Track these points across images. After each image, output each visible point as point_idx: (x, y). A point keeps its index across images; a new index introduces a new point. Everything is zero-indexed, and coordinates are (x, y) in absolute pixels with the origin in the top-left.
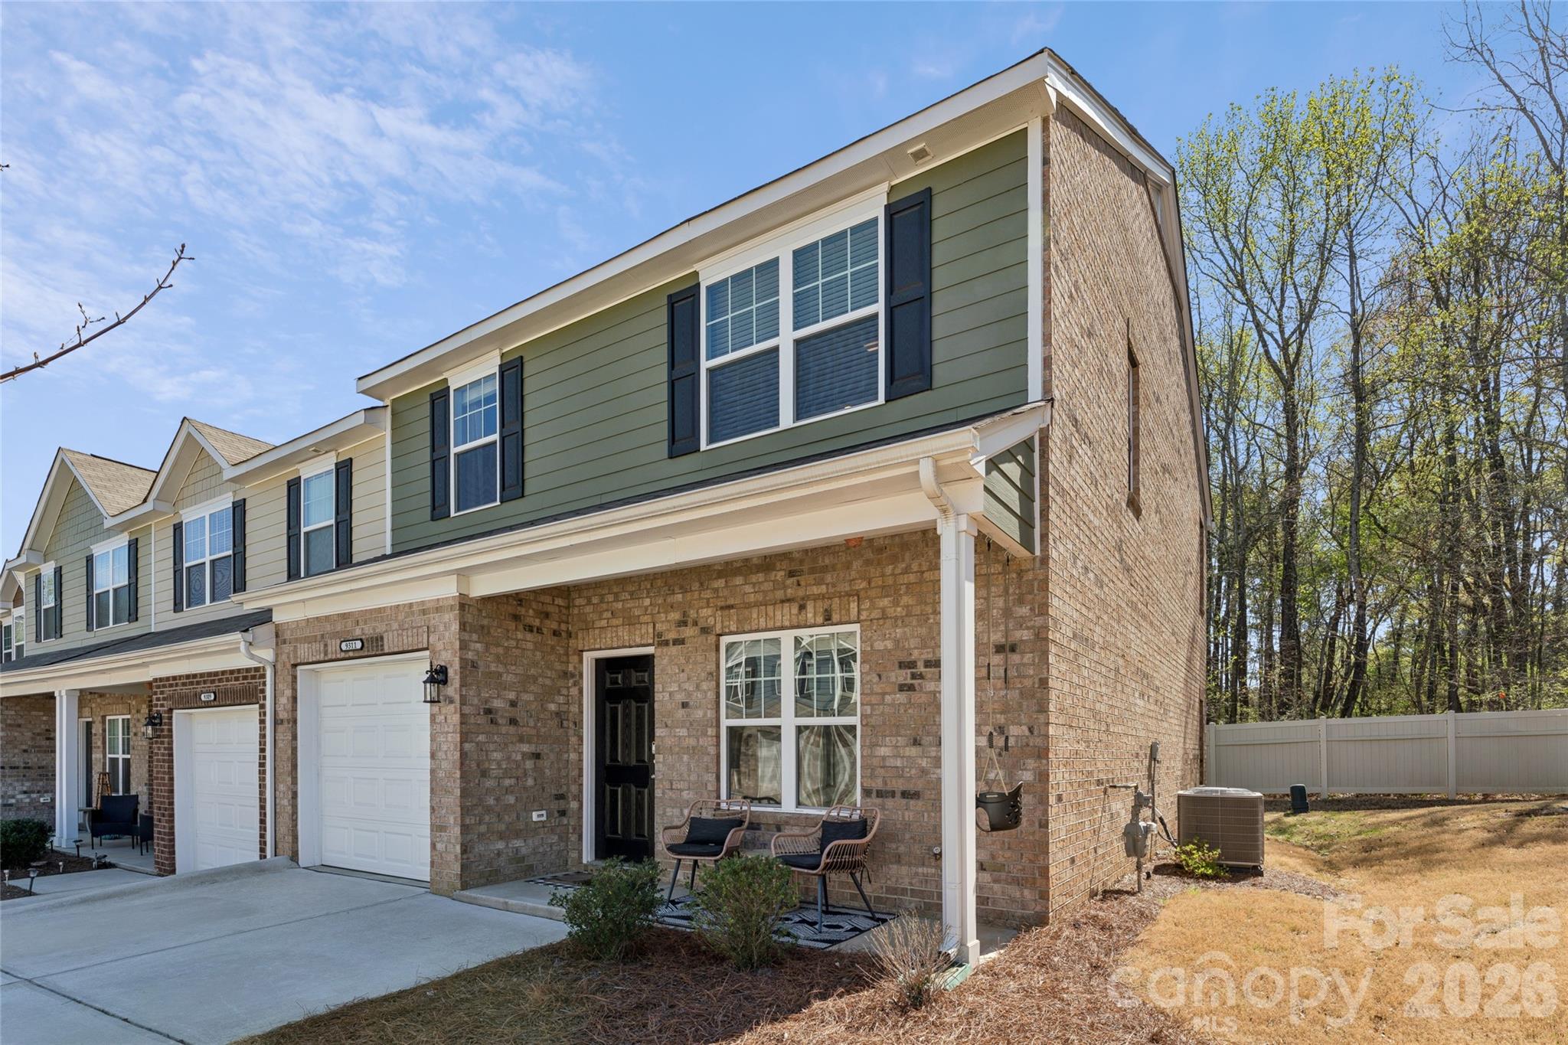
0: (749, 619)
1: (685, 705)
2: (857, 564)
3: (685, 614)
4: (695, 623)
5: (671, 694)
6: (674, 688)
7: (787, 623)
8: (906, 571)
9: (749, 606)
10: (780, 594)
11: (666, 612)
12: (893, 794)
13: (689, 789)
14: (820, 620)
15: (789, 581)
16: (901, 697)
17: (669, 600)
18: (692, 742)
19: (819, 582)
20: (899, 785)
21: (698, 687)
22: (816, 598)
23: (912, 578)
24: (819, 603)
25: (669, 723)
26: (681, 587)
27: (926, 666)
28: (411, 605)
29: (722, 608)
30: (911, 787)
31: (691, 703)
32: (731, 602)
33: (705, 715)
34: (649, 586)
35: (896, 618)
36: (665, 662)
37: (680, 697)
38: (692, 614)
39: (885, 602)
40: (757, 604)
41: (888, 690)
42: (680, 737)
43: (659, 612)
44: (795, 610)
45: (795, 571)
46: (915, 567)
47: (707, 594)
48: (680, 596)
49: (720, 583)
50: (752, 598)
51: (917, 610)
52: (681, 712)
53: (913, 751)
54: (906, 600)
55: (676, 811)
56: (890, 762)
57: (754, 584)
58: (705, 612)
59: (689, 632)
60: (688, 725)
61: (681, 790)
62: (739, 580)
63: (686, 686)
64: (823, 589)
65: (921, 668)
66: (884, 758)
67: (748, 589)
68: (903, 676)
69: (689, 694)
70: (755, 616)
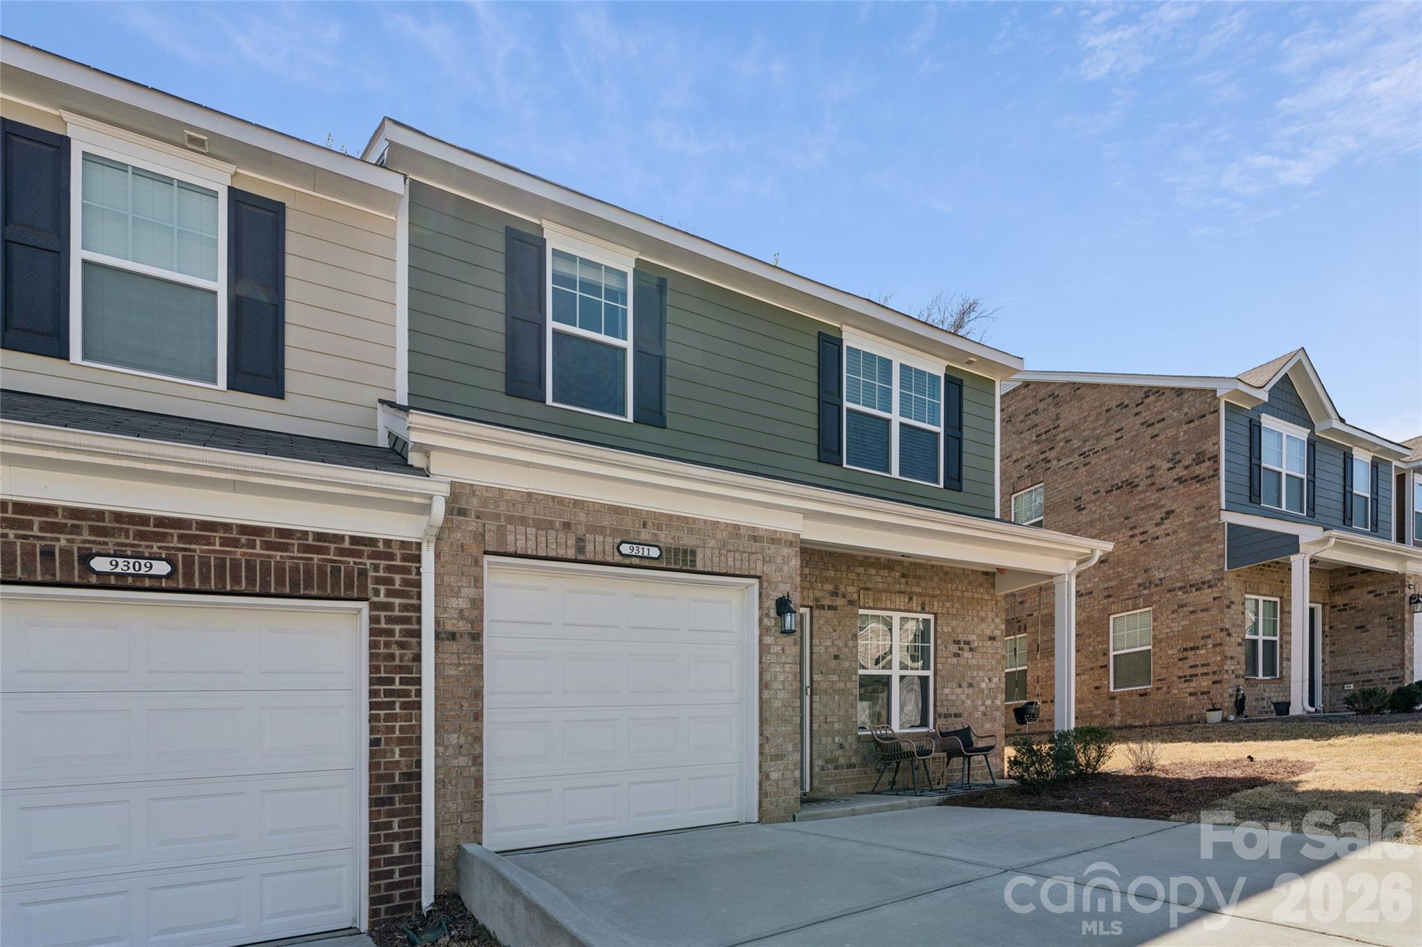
0: (880, 600)
1: (836, 657)
2: (936, 579)
3: (836, 587)
4: (844, 596)
5: (826, 648)
6: (829, 643)
7: (902, 608)
8: (957, 589)
9: (880, 591)
10: (897, 587)
11: (822, 583)
12: (950, 715)
13: (839, 721)
14: (919, 609)
15: (903, 580)
16: (955, 660)
17: (825, 573)
18: (841, 685)
19: (918, 585)
20: (953, 711)
21: (846, 645)
22: (919, 595)
23: (959, 594)
24: (919, 598)
25: (824, 670)
26: (834, 566)
27: (965, 644)
28: (737, 527)
29: (862, 589)
30: (958, 712)
31: (841, 656)
32: (869, 585)
33: (851, 666)
34: (808, 558)
35: (953, 615)
36: (822, 622)
37: (833, 651)
38: (842, 588)
39: (948, 605)
40: (884, 591)
41: (949, 655)
42: (833, 682)
43: (816, 581)
44: (907, 600)
45: (906, 574)
46: (960, 588)
47: (853, 576)
48: (832, 572)
49: (860, 570)
50: (880, 586)
51: (961, 612)
52: (834, 662)
53: (959, 691)
54: (957, 605)
55: (829, 740)
56: (950, 697)
57: (883, 577)
58: (851, 589)
59: (840, 602)
60: (838, 672)
61: (833, 723)
62: (873, 572)
63: (837, 642)
64: (919, 590)
65: (962, 645)
66: (947, 695)
67: (878, 579)
68: (954, 648)
69: (840, 649)
70: (884, 598)
